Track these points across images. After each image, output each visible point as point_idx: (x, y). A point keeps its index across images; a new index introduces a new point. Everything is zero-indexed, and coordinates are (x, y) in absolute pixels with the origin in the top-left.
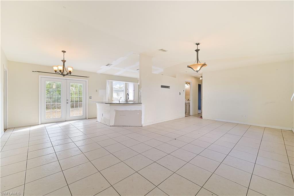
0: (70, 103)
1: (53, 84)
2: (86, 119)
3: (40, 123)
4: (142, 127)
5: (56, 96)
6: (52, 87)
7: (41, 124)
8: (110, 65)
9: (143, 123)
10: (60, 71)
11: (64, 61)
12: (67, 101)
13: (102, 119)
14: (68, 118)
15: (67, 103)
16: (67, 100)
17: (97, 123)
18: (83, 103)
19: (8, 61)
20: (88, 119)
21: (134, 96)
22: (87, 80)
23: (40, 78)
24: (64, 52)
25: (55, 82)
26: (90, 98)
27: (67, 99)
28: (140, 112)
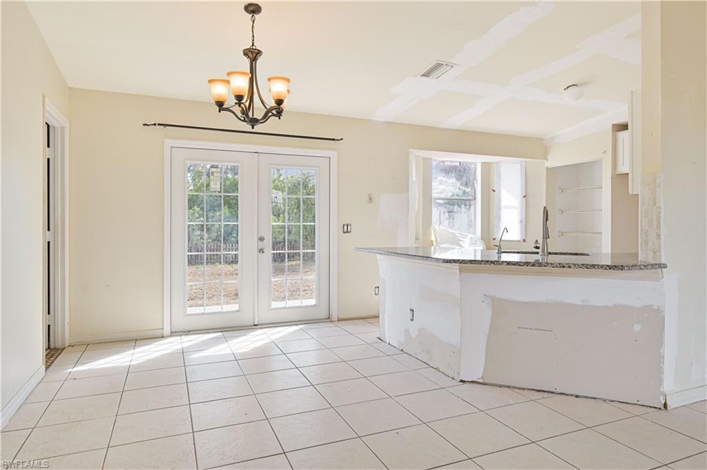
0: (269, 252)
1: (213, 173)
2: (331, 321)
3: (167, 331)
4: (663, 412)
5: (221, 220)
6: (208, 185)
7: (173, 334)
8: (443, 69)
9: (668, 386)
10: (239, 98)
11: (253, 55)
12: (261, 244)
13: (407, 332)
14: (264, 317)
15: (261, 251)
16: (261, 239)
17: (381, 345)
18: (320, 250)
19: (70, 88)
20: (339, 320)
21: (526, 223)
22: (335, 152)
23: (167, 152)
24: (253, 9)
25: (217, 167)
26: (346, 229)
27: (261, 234)
28: (654, 317)
